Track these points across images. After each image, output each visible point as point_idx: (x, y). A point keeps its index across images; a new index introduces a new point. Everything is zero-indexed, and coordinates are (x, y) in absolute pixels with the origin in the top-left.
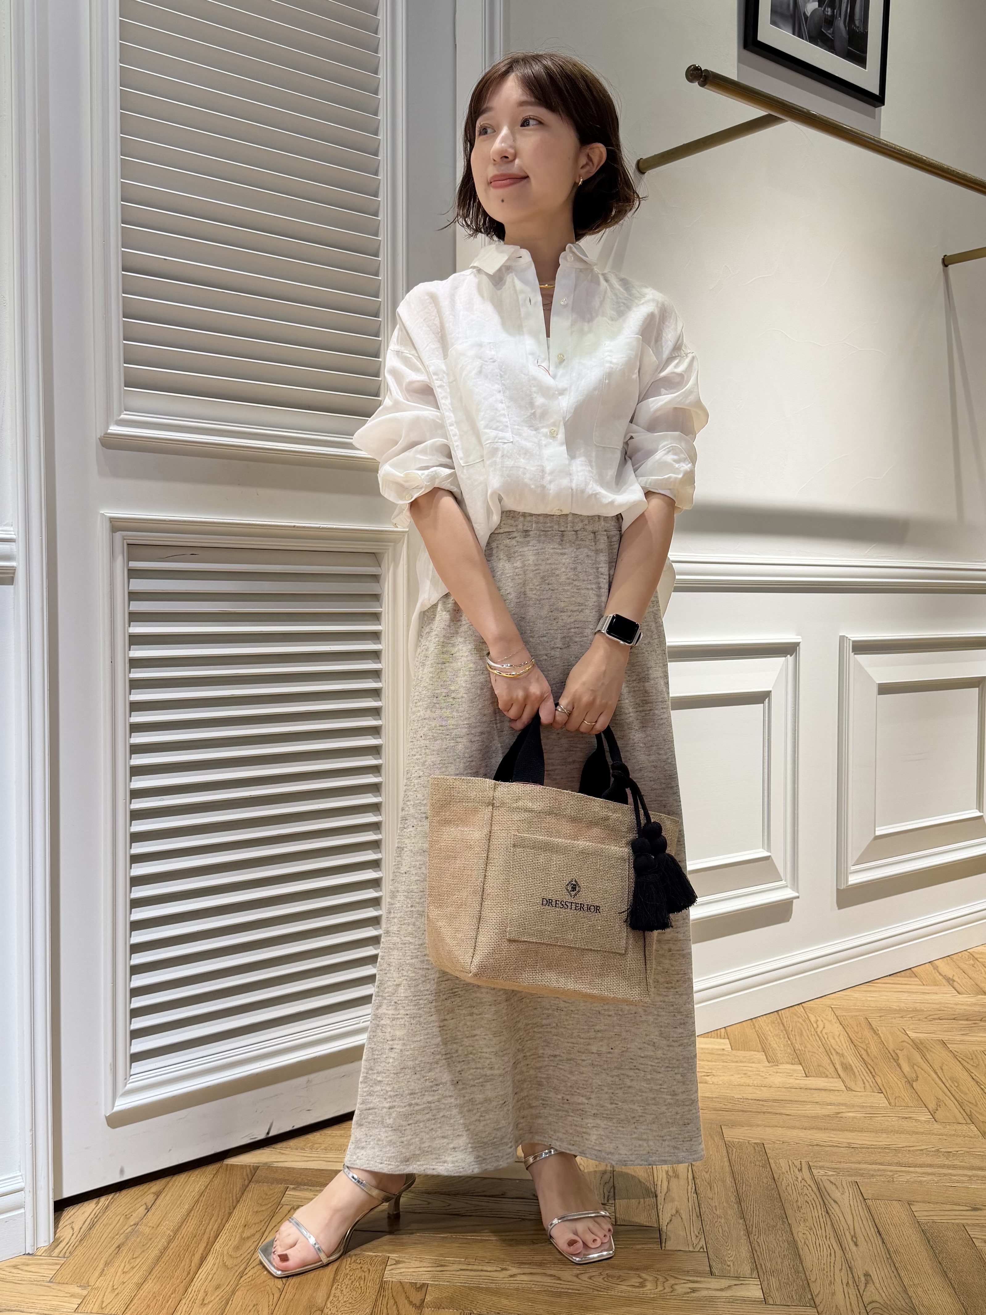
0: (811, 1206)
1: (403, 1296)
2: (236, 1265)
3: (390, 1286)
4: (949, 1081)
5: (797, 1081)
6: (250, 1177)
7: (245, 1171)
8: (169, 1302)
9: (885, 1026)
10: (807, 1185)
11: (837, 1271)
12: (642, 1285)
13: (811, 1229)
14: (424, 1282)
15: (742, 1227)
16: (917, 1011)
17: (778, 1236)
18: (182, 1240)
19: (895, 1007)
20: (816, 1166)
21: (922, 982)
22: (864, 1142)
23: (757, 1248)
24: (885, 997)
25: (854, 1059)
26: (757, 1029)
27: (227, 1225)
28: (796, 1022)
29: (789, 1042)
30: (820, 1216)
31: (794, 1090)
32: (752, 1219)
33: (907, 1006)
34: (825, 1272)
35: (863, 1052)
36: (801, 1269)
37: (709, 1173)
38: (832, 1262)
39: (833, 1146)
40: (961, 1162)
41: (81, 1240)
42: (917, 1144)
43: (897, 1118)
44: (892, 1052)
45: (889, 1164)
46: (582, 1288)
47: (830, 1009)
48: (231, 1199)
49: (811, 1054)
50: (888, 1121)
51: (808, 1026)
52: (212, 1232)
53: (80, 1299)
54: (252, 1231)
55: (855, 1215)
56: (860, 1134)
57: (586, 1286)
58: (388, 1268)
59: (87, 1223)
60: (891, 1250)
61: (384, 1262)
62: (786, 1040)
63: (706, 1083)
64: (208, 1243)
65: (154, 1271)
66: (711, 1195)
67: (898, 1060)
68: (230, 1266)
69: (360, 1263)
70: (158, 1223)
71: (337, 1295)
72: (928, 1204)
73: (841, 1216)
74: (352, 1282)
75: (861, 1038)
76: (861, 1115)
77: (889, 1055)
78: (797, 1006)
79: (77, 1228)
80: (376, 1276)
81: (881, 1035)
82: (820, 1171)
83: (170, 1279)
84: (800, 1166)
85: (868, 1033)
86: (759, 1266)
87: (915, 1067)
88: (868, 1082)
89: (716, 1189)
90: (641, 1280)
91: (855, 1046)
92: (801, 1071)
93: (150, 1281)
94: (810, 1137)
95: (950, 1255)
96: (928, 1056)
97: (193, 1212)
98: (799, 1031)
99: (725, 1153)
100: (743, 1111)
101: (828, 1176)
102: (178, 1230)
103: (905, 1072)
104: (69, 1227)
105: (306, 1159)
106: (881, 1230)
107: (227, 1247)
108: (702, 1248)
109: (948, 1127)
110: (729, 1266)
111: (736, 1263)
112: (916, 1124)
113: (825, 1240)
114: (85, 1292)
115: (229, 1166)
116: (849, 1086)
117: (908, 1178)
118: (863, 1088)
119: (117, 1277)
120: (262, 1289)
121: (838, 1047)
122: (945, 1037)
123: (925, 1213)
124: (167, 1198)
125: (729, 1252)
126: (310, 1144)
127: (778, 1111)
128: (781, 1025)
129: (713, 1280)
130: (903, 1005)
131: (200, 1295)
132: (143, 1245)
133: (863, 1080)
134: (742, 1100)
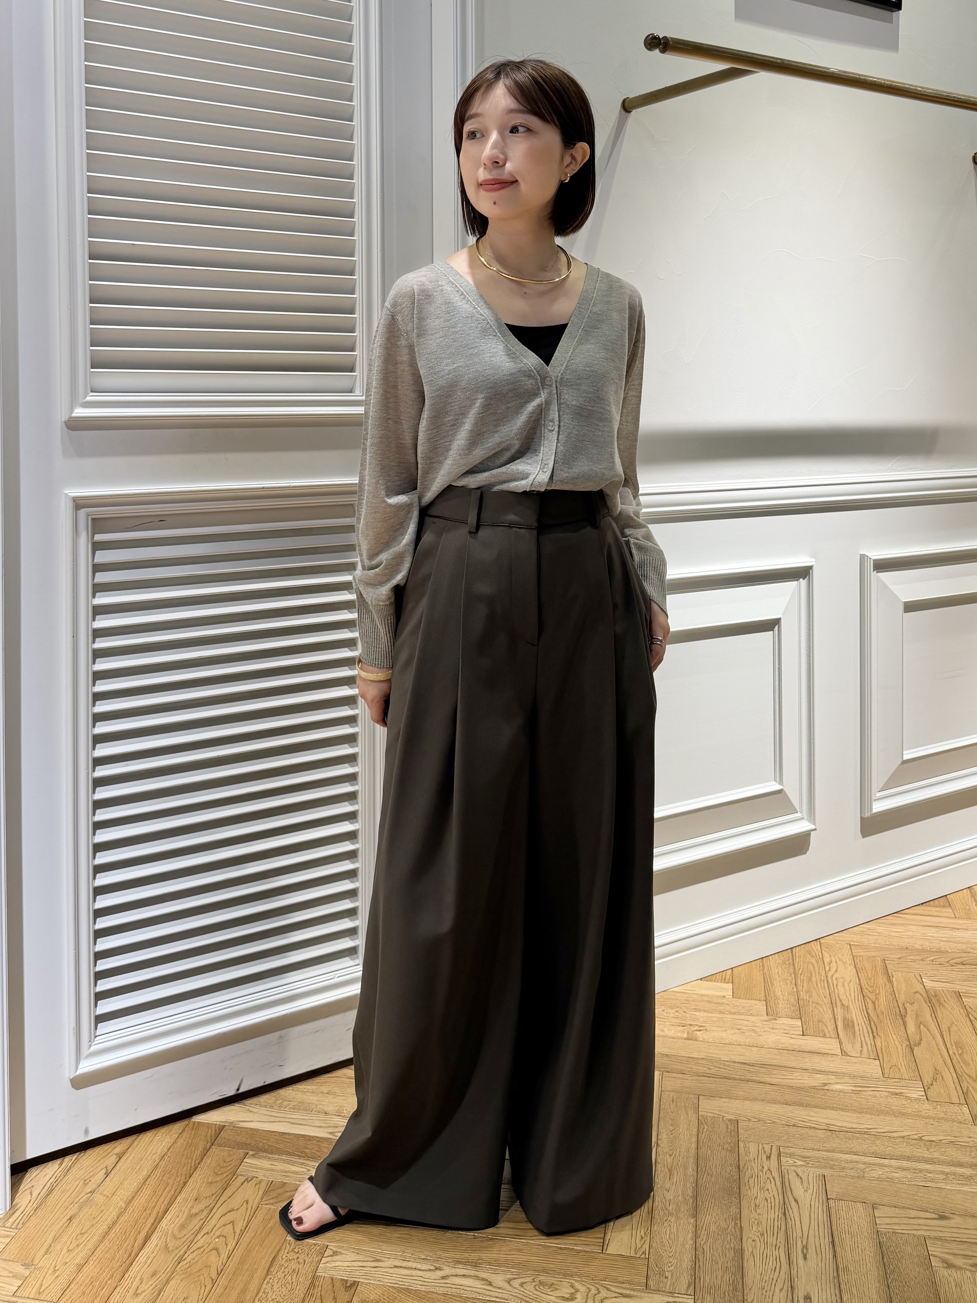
0: (770, 1205)
1: (331, 1297)
2: (177, 1248)
3: (321, 1283)
4: (954, 1047)
5: (792, 1041)
6: (213, 1139)
7: (210, 1131)
8: (105, 1288)
9: (902, 972)
10: (771, 1178)
11: (777, 1290)
12: (572, 1298)
13: (762, 1235)
14: (356, 1280)
15: (691, 1228)
16: (942, 952)
17: (726, 1243)
18: (132, 1215)
19: (917, 946)
20: (787, 1154)
21: (954, 915)
22: (844, 1124)
23: (701, 1257)
24: (910, 933)
25: (858, 1013)
26: (765, 970)
27: (179, 1198)
28: (808, 963)
29: (795, 990)
30: (776, 1219)
31: (787, 1051)
32: (704, 1218)
33: (931, 945)
34: (764, 1291)
35: (870, 1005)
36: (740, 1286)
37: (672, 1158)
38: (775, 1279)
39: (811, 1128)
40: (942, 1155)
41: (37, 1208)
42: (901, 1129)
43: (886, 1094)
44: (901, 1006)
45: (864, 1155)
46: (511, 1297)
47: (849, 947)
48: (189, 1165)
49: (814, 1005)
50: (875, 1096)
51: (819, 969)
52: (162, 1206)
53: (21, 1280)
54: (202, 1206)
55: (812, 1219)
56: (842, 1113)
57: (515, 1294)
58: (324, 1260)
59: (46, 1188)
60: (840, 1266)
61: (321, 1253)
62: (792, 986)
63: (696, 1040)
64: (156, 1219)
65: (98, 1249)
66: (669, 1185)
67: (905, 1016)
68: (171, 1249)
69: (298, 1253)
70: (113, 1192)
71: (267, 1291)
72: (893, 1208)
73: (797, 1219)
74: (285, 1275)
75: (872, 987)
76: (851, 1088)
77: (897, 1009)
78: (815, 942)
79: (35, 1194)
80: (310, 1270)
81: (895, 983)
82: (788, 1159)
83: (111, 1262)
84: (769, 1152)
85: (881, 980)
86: (697, 1280)
87: (922, 1026)
88: (867, 1045)
89: (676, 1177)
90: (574, 1291)
91: (864, 996)
92: (799, 1027)
93: (92, 1263)
94: (789, 1115)
95: (900, 1277)
96: (939, 1014)
97: (149, 1179)
98: (809, 975)
99: (695, 1131)
100: (726, 1078)
101: (796, 1166)
102: (130, 1201)
103: (909, 1032)
104: (28, 1191)
105: (272, 1119)
106: (836, 1239)
107: (173, 1225)
108: (644, 1253)
109: (939, 1107)
110: (667, 1278)
111: (674, 1275)
112: (905, 1103)
113: (774, 1251)
114: (27, 1273)
115: (196, 1124)
116: (845, 1049)
117: (881, 1173)
118: (859, 1052)
119: (61, 1256)
120: (196, 1279)
121: (845, 996)
122: (962, 989)
123: (887, 1221)
124: (129, 1161)
125: (671, 1260)
126: (280, 1101)
127: (763, 1080)
128: (792, 966)
129: (646, 1295)
130: (927, 945)
131: (135, 1283)
132: (94, 1218)
133: (862, 1043)
134: (728, 1063)
